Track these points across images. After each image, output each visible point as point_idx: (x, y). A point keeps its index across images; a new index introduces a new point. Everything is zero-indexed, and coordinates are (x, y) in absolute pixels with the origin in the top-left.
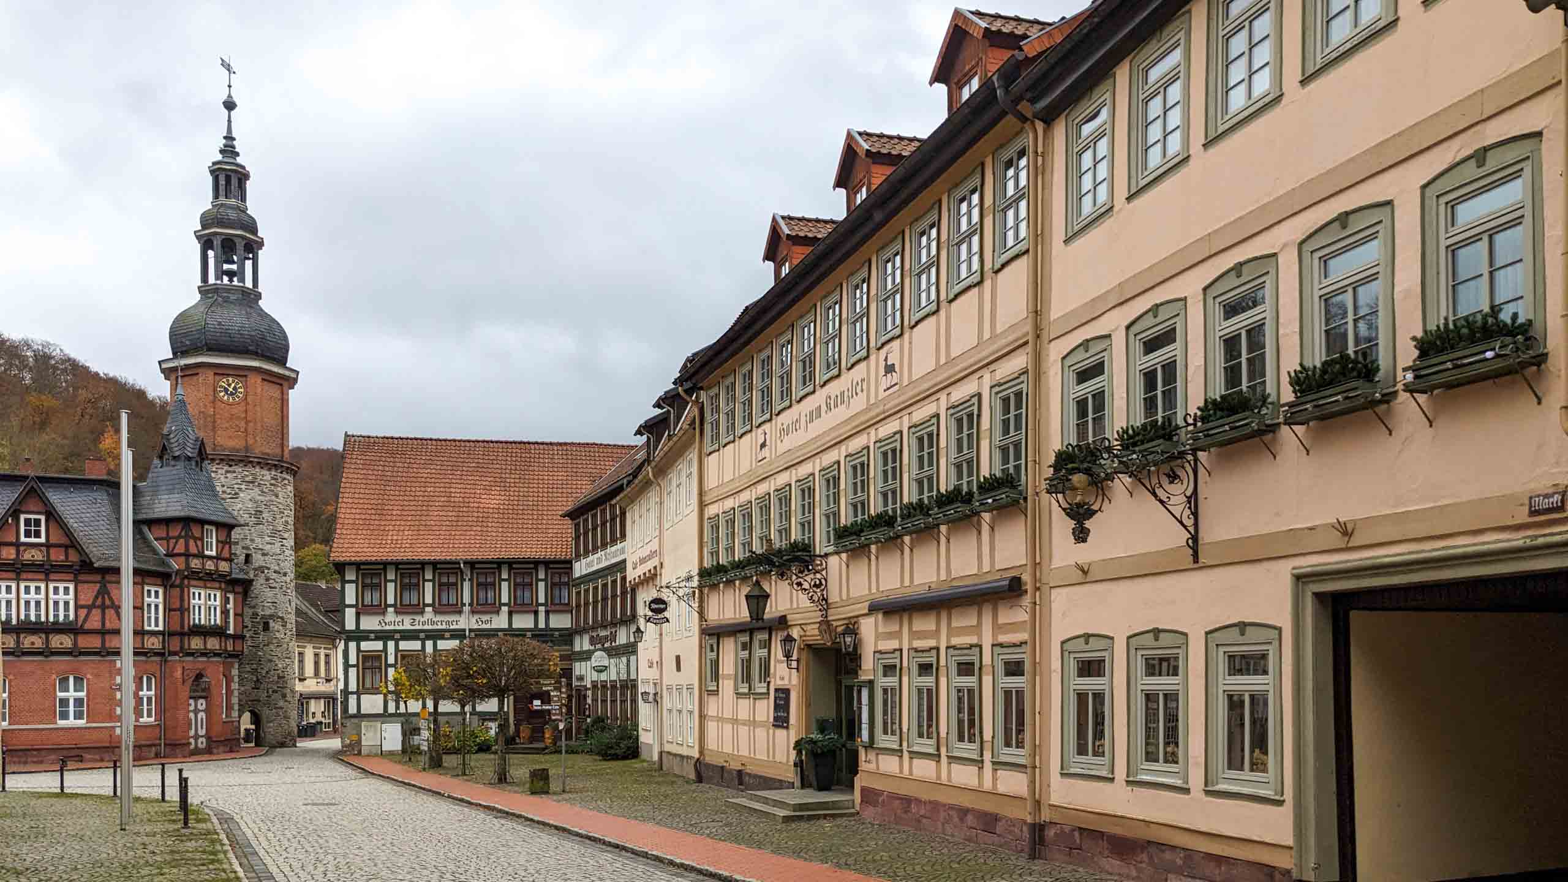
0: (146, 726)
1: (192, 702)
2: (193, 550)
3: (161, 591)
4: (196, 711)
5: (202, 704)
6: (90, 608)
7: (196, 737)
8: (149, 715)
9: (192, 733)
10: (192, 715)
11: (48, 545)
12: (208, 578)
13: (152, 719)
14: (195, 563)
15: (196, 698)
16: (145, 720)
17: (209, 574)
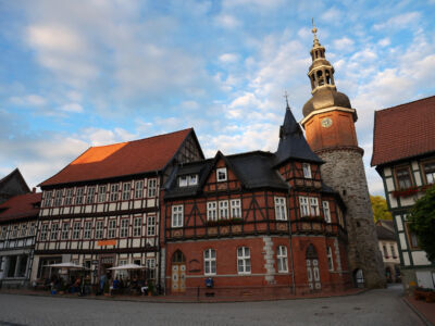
0: (283, 276)
1: (309, 261)
2: (297, 175)
3: (284, 199)
4: (312, 267)
5: (315, 262)
6: (248, 210)
7: (314, 282)
8: (285, 269)
9: (311, 280)
10: (309, 269)
11: (228, 181)
12: (309, 191)
13: (287, 271)
14: (300, 182)
15: (312, 259)
16: (282, 271)
17: (309, 188)
